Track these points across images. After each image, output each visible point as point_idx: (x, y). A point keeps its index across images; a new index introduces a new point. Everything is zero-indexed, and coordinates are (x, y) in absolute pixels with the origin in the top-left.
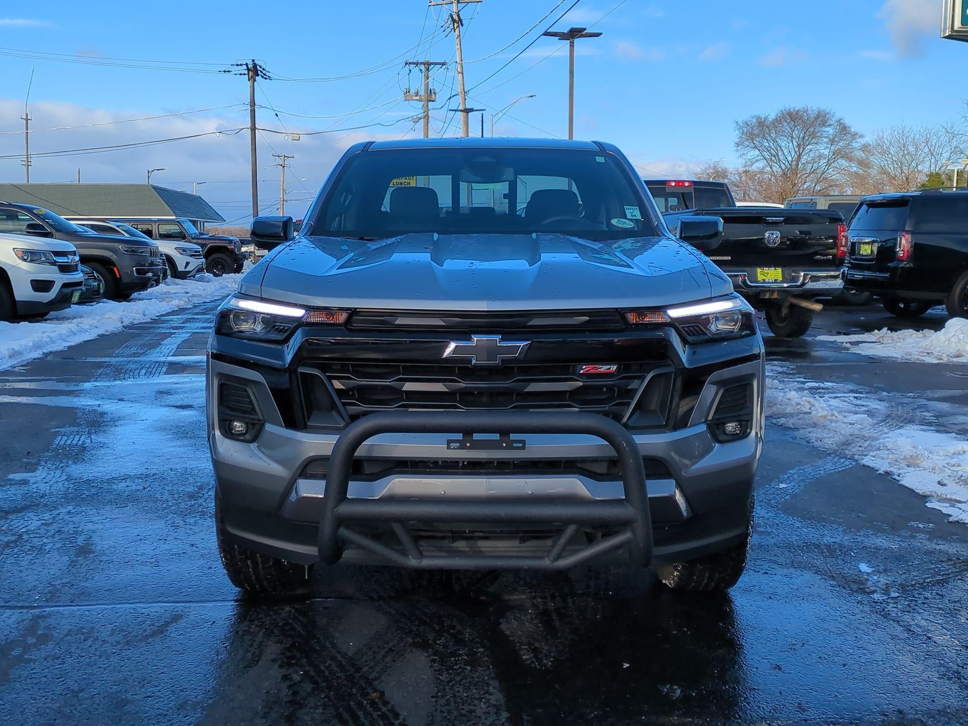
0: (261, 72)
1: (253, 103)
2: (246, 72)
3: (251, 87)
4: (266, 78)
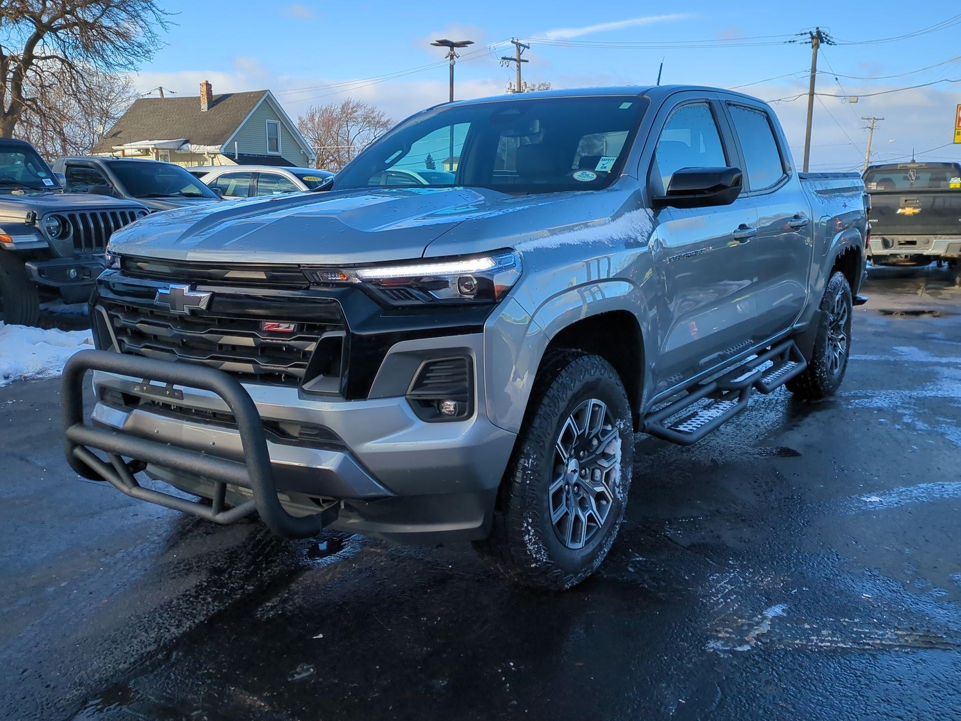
0: (826, 38)
1: (814, 70)
2: (810, 40)
3: (813, 54)
4: (831, 44)
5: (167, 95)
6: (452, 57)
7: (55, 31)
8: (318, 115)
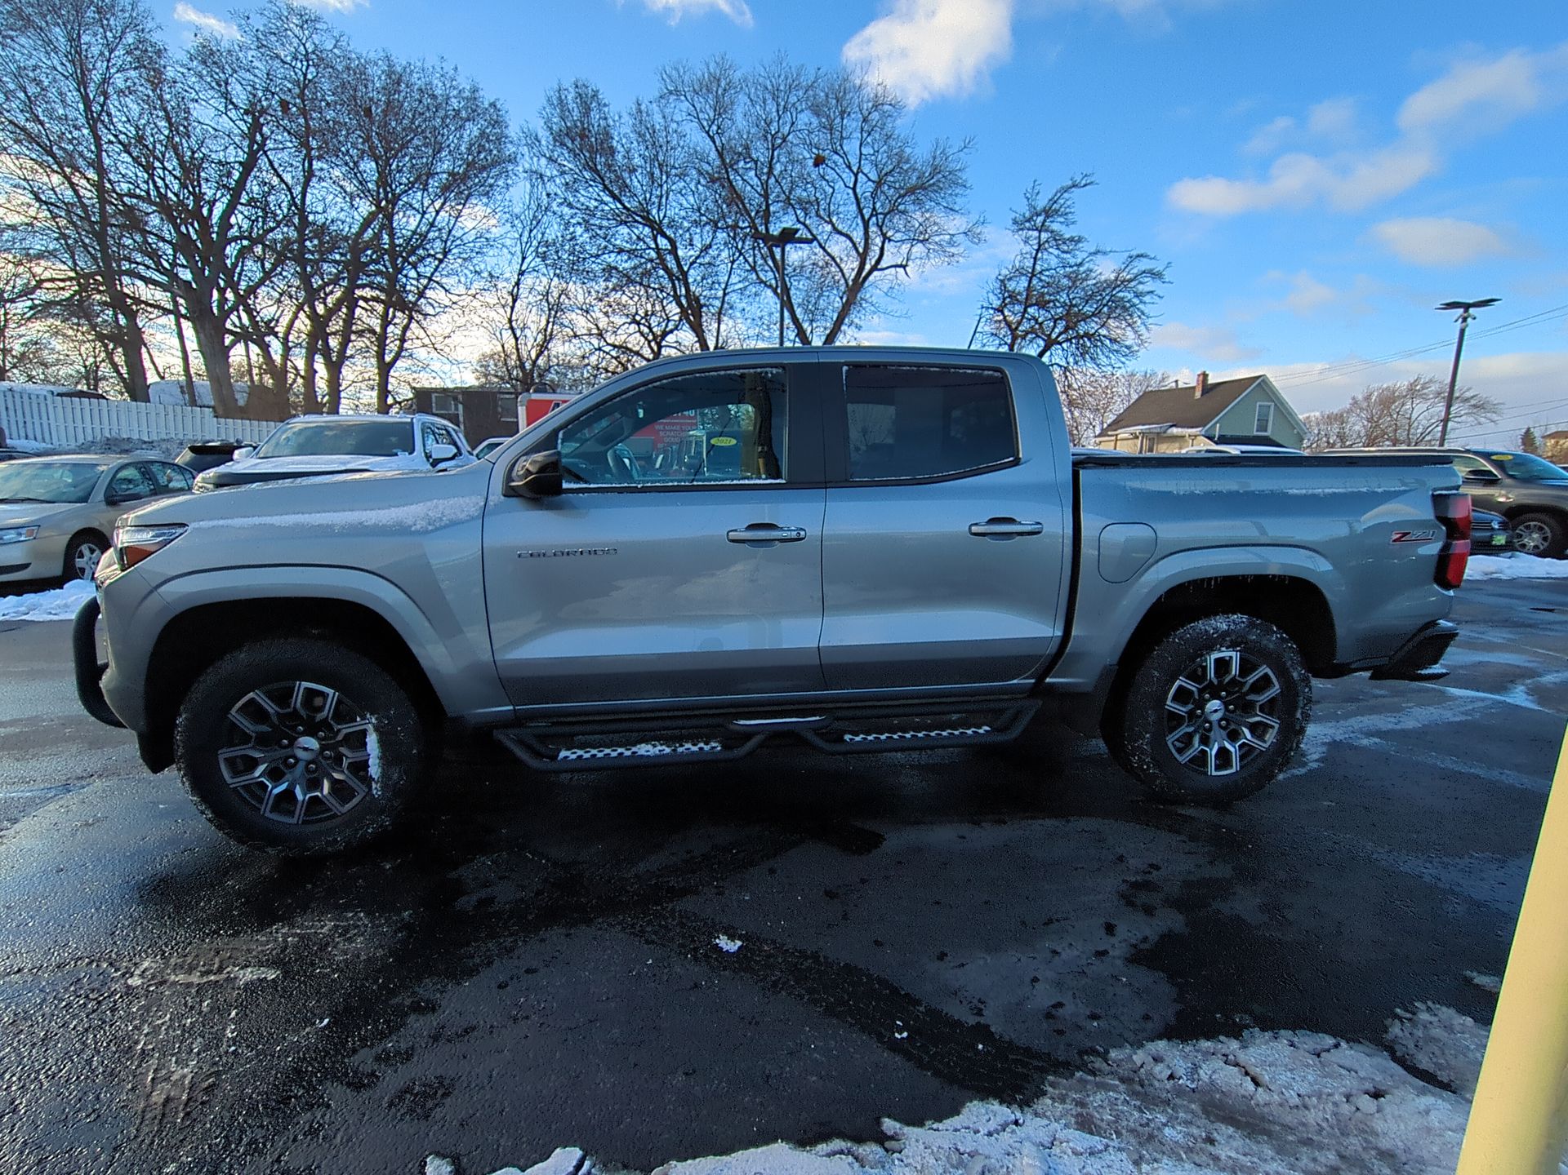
5: (1181, 385)
6: (1465, 320)
7: (1060, 344)
8: (1376, 394)
